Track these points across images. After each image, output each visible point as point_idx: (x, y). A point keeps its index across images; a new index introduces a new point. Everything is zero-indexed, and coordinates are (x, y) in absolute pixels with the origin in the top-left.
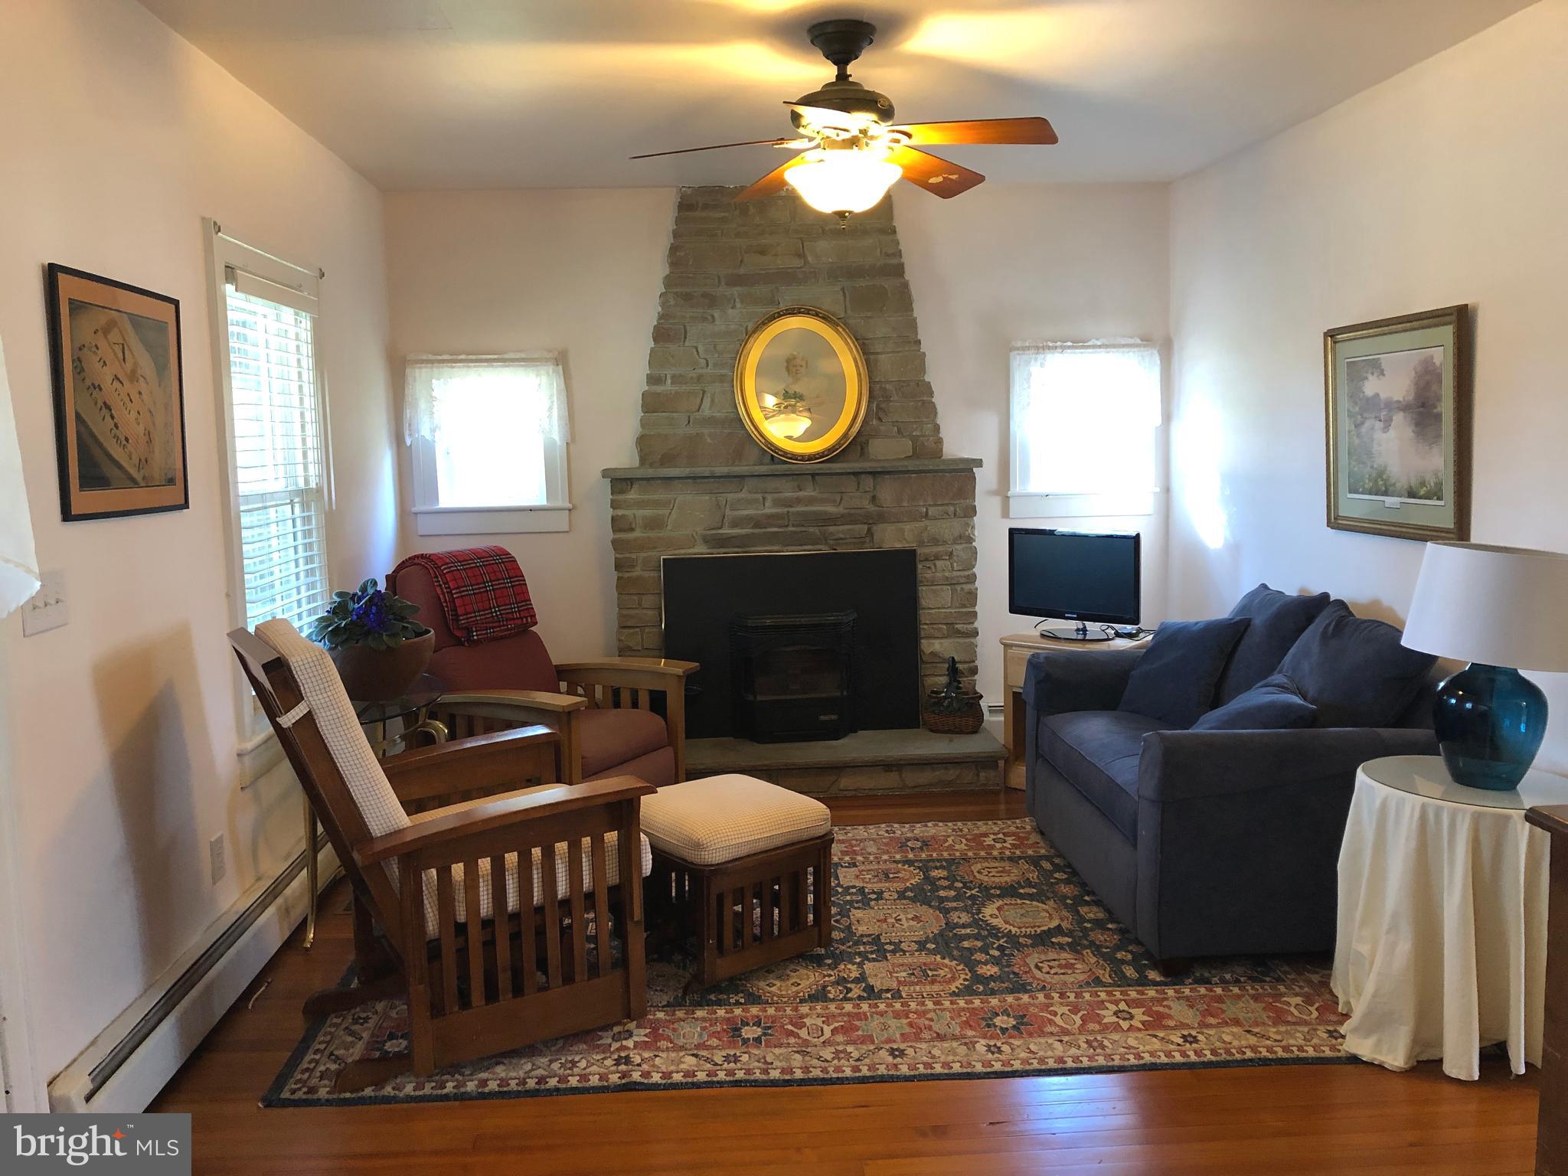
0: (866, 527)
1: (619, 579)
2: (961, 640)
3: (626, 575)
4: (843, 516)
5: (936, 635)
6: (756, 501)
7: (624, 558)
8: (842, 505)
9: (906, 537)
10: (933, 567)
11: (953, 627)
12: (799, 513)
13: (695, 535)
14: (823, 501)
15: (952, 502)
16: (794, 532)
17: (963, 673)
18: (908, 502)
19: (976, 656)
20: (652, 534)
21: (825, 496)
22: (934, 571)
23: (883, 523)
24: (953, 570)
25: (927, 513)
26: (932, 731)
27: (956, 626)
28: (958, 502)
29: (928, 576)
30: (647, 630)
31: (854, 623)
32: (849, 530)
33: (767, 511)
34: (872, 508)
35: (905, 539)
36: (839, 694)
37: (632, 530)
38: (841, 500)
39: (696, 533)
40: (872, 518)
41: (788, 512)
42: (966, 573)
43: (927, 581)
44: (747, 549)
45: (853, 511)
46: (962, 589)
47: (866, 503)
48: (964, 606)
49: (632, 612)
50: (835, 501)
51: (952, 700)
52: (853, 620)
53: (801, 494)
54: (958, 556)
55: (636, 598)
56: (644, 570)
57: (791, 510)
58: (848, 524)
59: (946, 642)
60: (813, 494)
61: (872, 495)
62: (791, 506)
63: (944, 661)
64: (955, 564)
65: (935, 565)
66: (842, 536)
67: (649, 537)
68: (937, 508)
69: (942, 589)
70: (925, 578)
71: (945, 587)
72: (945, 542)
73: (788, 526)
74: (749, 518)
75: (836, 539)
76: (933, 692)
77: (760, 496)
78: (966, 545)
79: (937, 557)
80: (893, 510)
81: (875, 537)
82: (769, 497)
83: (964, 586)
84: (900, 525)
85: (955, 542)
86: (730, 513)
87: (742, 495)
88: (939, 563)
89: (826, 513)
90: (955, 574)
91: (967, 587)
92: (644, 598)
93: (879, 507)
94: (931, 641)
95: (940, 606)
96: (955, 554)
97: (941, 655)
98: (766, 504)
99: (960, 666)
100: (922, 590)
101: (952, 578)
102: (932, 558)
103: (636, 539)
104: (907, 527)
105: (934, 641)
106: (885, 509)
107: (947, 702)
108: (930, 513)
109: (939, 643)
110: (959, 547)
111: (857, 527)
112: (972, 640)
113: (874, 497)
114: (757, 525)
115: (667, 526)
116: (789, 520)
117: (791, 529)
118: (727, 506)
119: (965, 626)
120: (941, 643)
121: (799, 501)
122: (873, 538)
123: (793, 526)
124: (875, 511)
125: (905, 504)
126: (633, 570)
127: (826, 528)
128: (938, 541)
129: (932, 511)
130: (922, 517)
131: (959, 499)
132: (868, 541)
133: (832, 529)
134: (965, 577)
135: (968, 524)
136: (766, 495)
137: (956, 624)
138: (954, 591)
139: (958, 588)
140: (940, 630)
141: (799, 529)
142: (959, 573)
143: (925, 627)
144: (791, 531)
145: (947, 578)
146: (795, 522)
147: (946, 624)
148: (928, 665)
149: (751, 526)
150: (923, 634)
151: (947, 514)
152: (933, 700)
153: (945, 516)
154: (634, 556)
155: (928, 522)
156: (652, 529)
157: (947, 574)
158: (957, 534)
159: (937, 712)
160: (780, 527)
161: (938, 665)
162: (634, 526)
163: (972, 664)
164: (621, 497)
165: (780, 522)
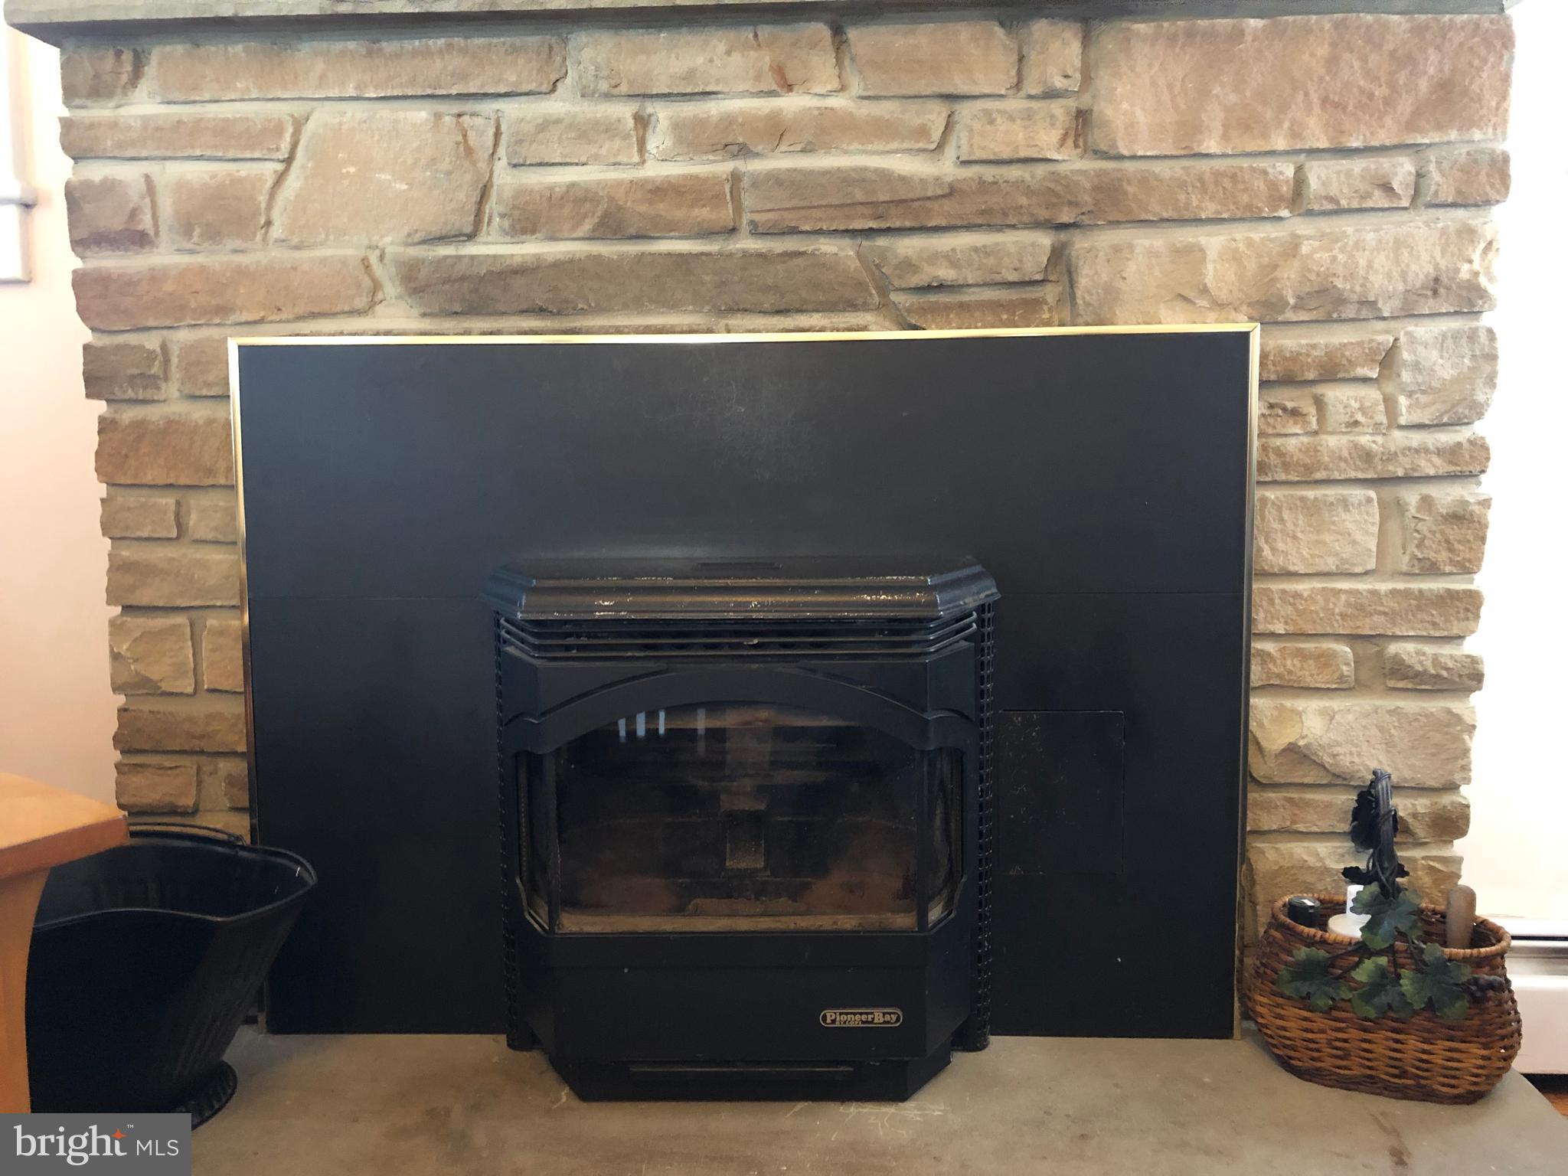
0: (1045, 240)
1: (105, 426)
2: (1410, 705)
3: (129, 415)
4: (952, 191)
5: (1310, 681)
6: (609, 129)
7: (118, 349)
8: (950, 152)
9: (1209, 280)
10: (1311, 410)
11: (1380, 654)
12: (777, 179)
13: (374, 259)
14: (880, 131)
15: (1410, 140)
16: (760, 255)
17: (1408, 831)
18: (1225, 137)
19: (1466, 768)
20: (216, 258)
21: (884, 109)
22: (1314, 426)
23: (1115, 224)
24: (1393, 424)
25: (1300, 181)
26: (1286, 1065)
27: (1393, 648)
28: (1434, 137)
29: (1292, 444)
30: (212, 622)
31: (981, 622)
32: (976, 250)
33: (654, 170)
34: (1073, 163)
35: (1204, 291)
36: (904, 921)
37: (140, 240)
38: (949, 127)
39: (382, 258)
40: (1073, 204)
41: (735, 177)
42: (1446, 438)
43: (1286, 466)
44: (577, 323)
45: (989, 173)
46: (1427, 502)
47: (1047, 140)
48: (1431, 569)
49: (158, 554)
50: (923, 132)
51: (1395, 964)
52: (981, 609)
53: (790, 104)
54: (1417, 367)
55: (168, 501)
56: (193, 397)
57: (755, 166)
58: (969, 227)
59: (1352, 709)
60: (837, 102)
61: (1072, 104)
62: (743, 151)
63: (1338, 780)
64: (1403, 401)
65: (1319, 403)
66: (946, 274)
67: (203, 268)
68: (1345, 164)
69: (1345, 503)
70: (1280, 453)
71: (1357, 494)
72: (1368, 309)
73: (733, 230)
74: (579, 198)
75: (928, 289)
76: (1296, 911)
77: (624, 111)
78: (1455, 324)
79: (1332, 371)
80: (1163, 169)
81: (1083, 282)
82: (663, 114)
83: (1434, 491)
84: (1186, 235)
85: (1409, 313)
86: (509, 179)
87: (556, 106)
88: (1338, 396)
89: (885, 176)
90: (1400, 438)
91: (1447, 495)
92: (198, 503)
93: (1106, 156)
94: (1288, 703)
95: (1331, 564)
96: (1406, 356)
97: (1327, 760)
98: (652, 145)
99: (1403, 805)
100: (1264, 501)
101: (1391, 457)
102: (1311, 375)
103: (156, 277)
104: (1213, 241)
105: (1300, 704)
106: (1129, 166)
107: (1369, 965)
108: (1314, 183)
109: (1323, 712)
110: (1425, 330)
111: (1008, 239)
112: (1456, 706)
113: (1083, 118)
114: (611, 226)
115: (268, 223)
116: (738, 208)
117: (748, 244)
118: (502, 151)
119: (1430, 649)
120: (1330, 716)
121: (777, 131)
122: (1072, 284)
123: (757, 231)
124: (1083, 172)
125: (1211, 145)
126: (149, 394)
127: (882, 242)
128: (1340, 301)
129: (1320, 176)
130: (1276, 200)
131: (1440, 127)
132: (1051, 299)
133: (908, 246)
134: (1439, 452)
135: (1469, 234)
136: (650, 108)
137: (1396, 638)
138: (1391, 510)
139: (1411, 496)
140: (1325, 660)
141: (778, 246)
142: (1416, 438)
143: (1269, 646)
144: (746, 255)
145: (1367, 456)
146: (756, 217)
147: (1352, 638)
148: (1272, 795)
149: (586, 227)
150: (1257, 673)
151: (1387, 188)
152: (1302, 952)
153: (1379, 199)
154: (151, 342)
155: (1303, 227)
156: (213, 235)
157: (1365, 440)
158: (1421, 269)
159: (1323, 1002)
160: (706, 233)
161: (1310, 796)
162: (146, 222)
163: (1446, 800)
164: (99, 112)
165: (703, 214)
